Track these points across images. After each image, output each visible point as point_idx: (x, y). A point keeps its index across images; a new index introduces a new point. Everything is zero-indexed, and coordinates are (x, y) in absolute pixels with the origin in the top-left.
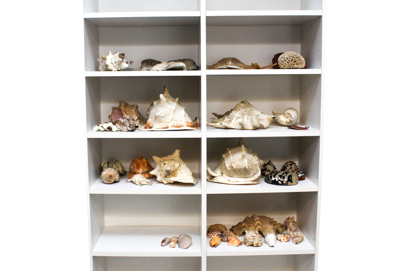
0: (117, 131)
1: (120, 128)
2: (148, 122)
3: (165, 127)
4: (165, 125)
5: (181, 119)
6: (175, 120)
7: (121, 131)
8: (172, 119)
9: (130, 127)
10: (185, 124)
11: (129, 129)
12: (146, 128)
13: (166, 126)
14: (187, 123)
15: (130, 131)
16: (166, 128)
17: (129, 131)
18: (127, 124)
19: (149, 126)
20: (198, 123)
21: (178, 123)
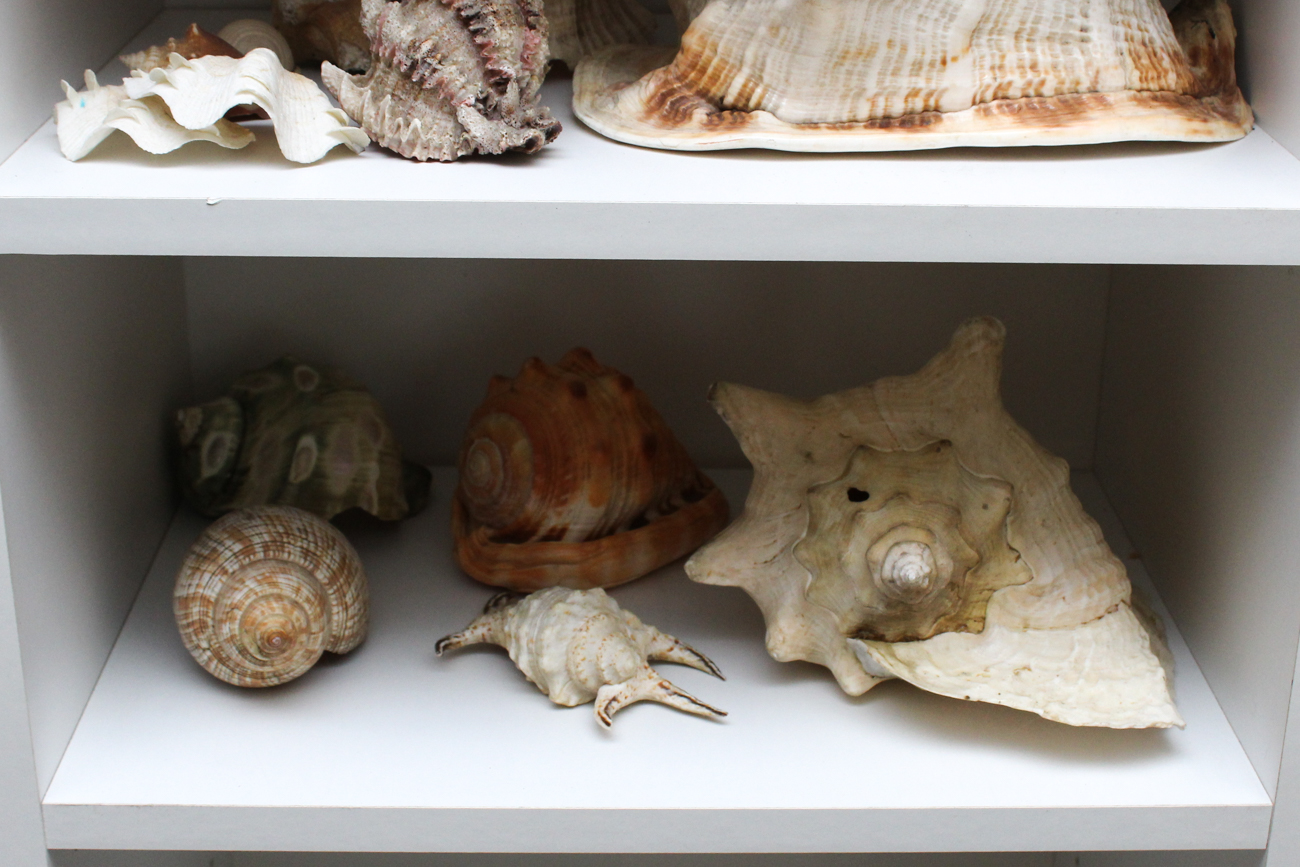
0: (342, 151)
1: (370, 112)
2: (691, 40)
3: (898, 108)
4: (905, 83)
5: (1079, 21)
6: (1013, 24)
7: (389, 153)
8: (984, 18)
9: (488, 109)
10: (1118, 76)
11: (480, 129)
12: (669, 109)
13: (915, 93)
14: (1136, 58)
15: (490, 158)
16: (909, 121)
17: (475, 156)
18: (460, 74)
19: (703, 94)
20: (1224, 50)
21: (1044, 59)
